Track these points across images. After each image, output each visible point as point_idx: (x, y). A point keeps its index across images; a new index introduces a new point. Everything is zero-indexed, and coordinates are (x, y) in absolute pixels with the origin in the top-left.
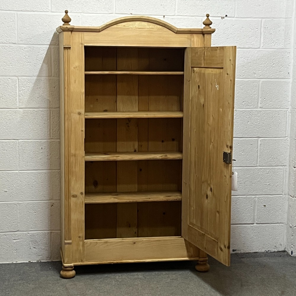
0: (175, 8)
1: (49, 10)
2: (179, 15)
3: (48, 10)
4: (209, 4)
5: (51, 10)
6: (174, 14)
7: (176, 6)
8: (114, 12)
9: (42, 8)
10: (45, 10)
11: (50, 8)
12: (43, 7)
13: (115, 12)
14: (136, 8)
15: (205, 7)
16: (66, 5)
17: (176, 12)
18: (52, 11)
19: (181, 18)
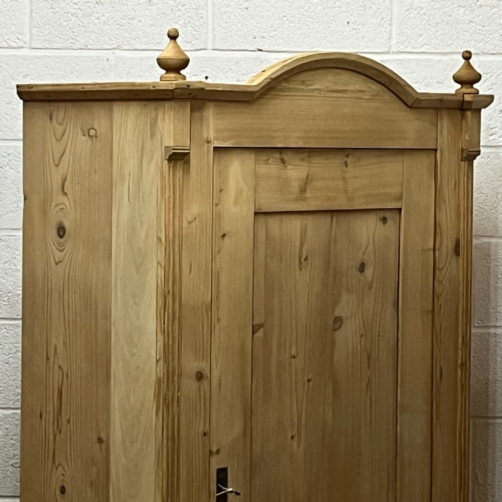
0: (391, 30)
1: (25, 43)
2: (404, 52)
3: (21, 44)
4: (494, 16)
5: (31, 44)
6: (386, 50)
7: (394, 25)
8: (210, 47)
9: (6, 37)
10: (12, 44)
11: (27, 39)
12: (8, 34)
13: (213, 44)
14: (275, 33)
15: (481, 27)
16: (71, 28)
17: (393, 42)
18: (33, 46)
19: (410, 61)
